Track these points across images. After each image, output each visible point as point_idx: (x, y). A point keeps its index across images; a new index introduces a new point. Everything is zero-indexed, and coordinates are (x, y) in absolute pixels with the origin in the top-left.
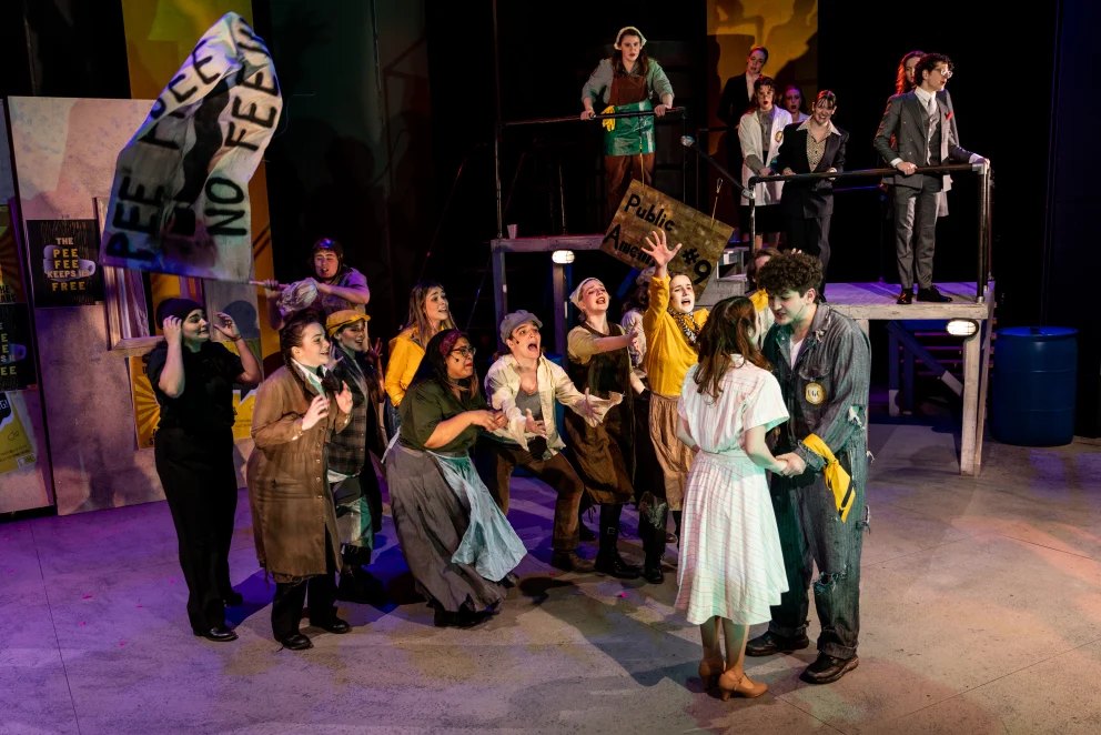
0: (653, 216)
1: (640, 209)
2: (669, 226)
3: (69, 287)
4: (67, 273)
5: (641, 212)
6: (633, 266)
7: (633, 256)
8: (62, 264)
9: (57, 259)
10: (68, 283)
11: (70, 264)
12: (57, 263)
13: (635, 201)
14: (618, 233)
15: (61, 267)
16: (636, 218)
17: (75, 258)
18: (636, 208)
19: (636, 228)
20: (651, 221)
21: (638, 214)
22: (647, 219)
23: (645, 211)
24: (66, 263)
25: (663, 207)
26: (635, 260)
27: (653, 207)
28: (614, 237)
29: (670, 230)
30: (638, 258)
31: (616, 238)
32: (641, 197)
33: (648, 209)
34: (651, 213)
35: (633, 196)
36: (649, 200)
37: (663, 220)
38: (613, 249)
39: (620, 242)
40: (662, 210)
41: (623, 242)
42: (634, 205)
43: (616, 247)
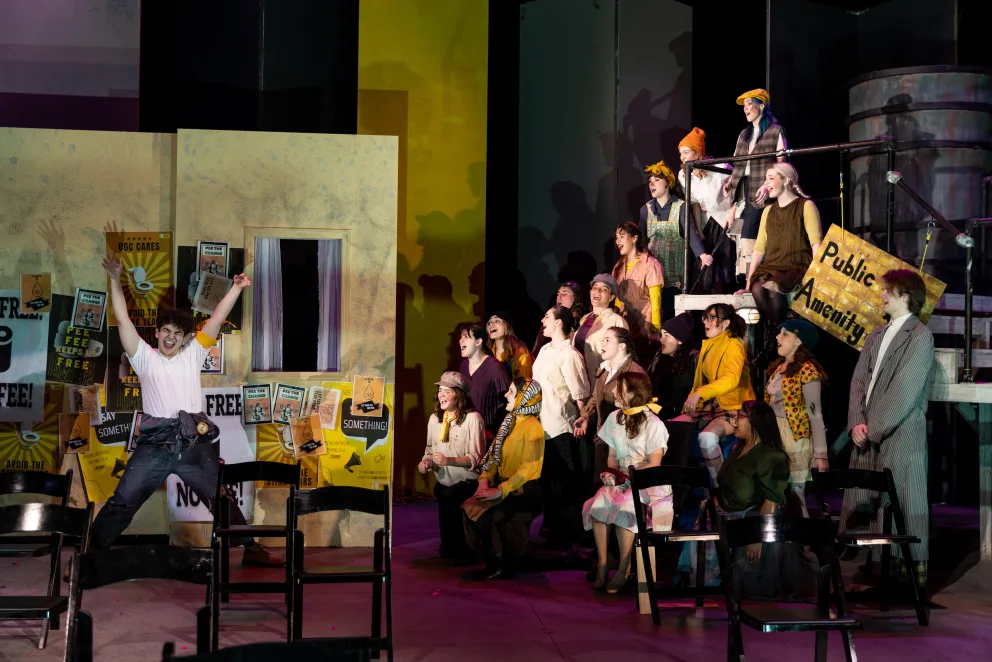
0: (852, 268)
1: (838, 259)
2: (869, 280)
3: (73, 365)
4: (75, 350)
5: (838, 264)
6: (825, 328)
7: (826, 316)
8: (72, 340)
9: (69, 335)
10: (74, 360)
11: (80, 342)
12: (68, 339)
13: (832, 250)
14: (811, 290)
15: (71, 344)
16: (832, 270)
17: (86, 337)
18: (834, 258)
19: (833, 282)
20: (848, 274)
21: (835, 266)
22: (845, 272)
23: (843, 262)
24: (76, 340)
25: (863, 257)
26: (828, 320)
27: (852, 256)
28: (806, 294)
29: (869, 285)
30: (831, 320)
31: (809, 295)
32: (840, 245)
33: (846, 259)
34: (849, 265)
35: (832, 244)
36: (848, 249)
37: (863, 273)
38: (804, 307)
39: (812, 299)
40: (862, 261)
41: (816, 299)
42: (831, 255)
43: (807, 306)
